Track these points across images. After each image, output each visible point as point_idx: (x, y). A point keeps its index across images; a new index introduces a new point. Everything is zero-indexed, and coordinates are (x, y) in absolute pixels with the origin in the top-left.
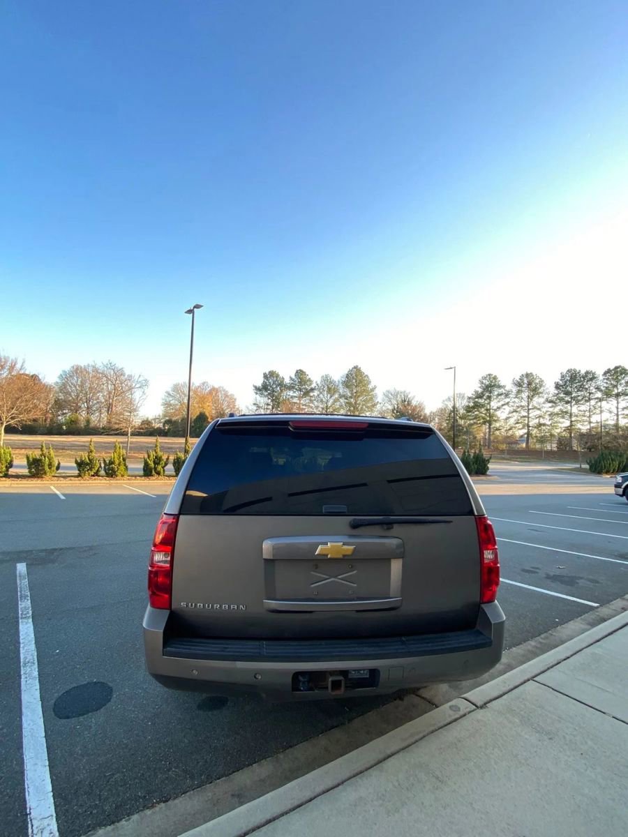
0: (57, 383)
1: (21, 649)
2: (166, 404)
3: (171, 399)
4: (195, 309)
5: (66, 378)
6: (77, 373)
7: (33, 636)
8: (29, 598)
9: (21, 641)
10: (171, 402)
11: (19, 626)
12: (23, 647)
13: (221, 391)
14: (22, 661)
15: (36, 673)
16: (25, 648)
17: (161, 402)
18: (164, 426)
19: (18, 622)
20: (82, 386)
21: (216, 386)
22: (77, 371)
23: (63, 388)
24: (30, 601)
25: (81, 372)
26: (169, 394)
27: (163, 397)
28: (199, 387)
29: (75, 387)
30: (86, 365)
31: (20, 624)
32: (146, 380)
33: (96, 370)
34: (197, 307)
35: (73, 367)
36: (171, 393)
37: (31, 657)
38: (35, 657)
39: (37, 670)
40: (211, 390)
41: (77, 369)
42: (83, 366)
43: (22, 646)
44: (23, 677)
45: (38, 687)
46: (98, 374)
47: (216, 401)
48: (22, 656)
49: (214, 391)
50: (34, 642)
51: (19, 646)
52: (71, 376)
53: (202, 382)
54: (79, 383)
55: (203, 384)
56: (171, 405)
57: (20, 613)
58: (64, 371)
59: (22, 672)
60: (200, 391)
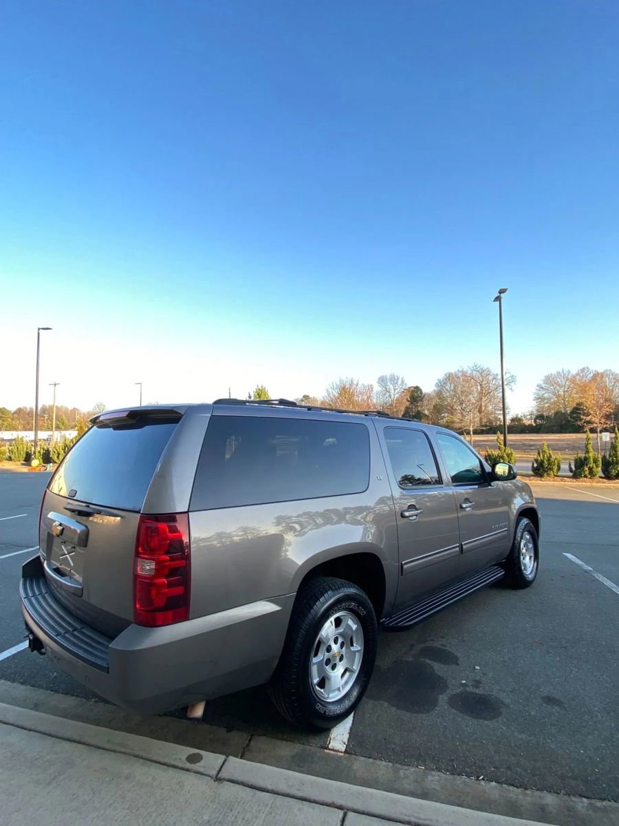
0: (435, 391)
2: (539, 399)
3: (544, 392)
4: (502, 295)
5: (441, 385)
6: (449, 379)
10: (545, 395)
13: (608, 375)
17: (533, 397)
18: (535, 422)
20: (455, 391)
21: (601, 371)
22: (449, 377)
23: (439, 394)
25: (453, 378)
26: (542, 388)
27: (535, 391)
28: (577, 374)
29: (449, 392)
30: (456, 370)
32: (512, 377)
33: (464, 374)
34: (502, 291)
35: (446, 375)
36: (543, 386)
40: (594, 375)
41: (449, 376)
42: (453, 372)
46: (466, 378)
47: (603, 388)
49: (597, 377)
52: (445, 383)
53: (581, 368)
54: (452, 388)
55: (583, 370)
56: (545, 399)
58: (439, 380)
60: (580, 380)
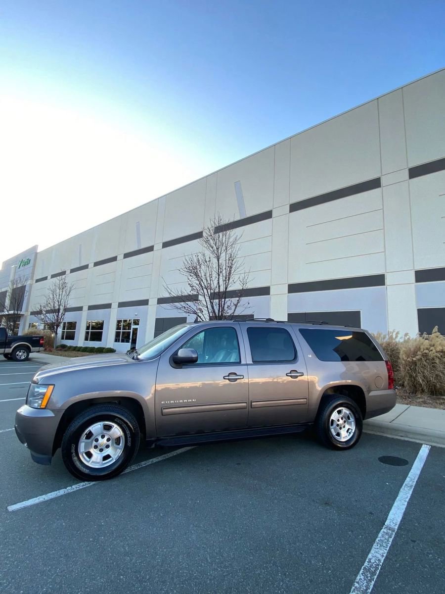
1: (409, 497)
7: (395, 504)
8: (366, 564)
9: (406, 503)
11: (401, 521)
12: (407, 498)
14: (412, 490)
15: (408, 479)
16: (406, 496)
19: (399, 528)
24: (370, 556)
31: (398, 523)
37: (406, 489)
38: (403, 487)
39: (406, 481)
43: (407, 500)
44: (415, 481)
45: (410, 473)
48: (411, 493)
50: (398, 498)
51: (409, 500)
57: (391, 540)
59: (415, 483)
